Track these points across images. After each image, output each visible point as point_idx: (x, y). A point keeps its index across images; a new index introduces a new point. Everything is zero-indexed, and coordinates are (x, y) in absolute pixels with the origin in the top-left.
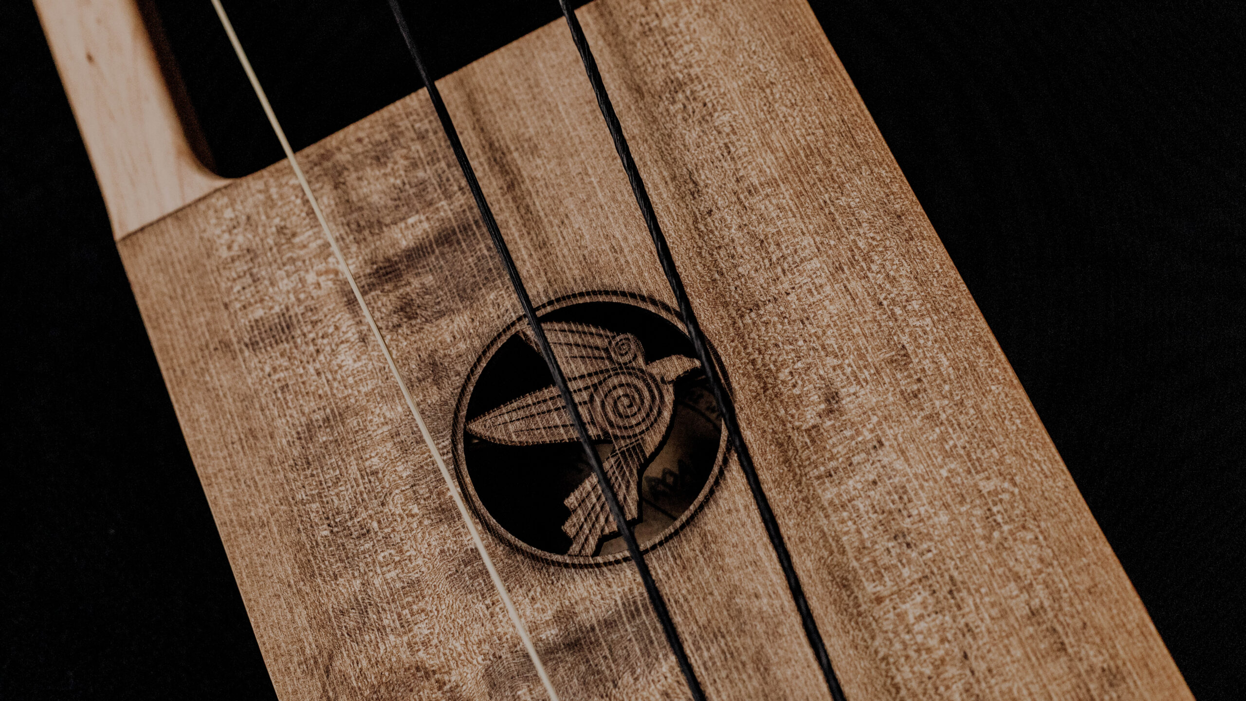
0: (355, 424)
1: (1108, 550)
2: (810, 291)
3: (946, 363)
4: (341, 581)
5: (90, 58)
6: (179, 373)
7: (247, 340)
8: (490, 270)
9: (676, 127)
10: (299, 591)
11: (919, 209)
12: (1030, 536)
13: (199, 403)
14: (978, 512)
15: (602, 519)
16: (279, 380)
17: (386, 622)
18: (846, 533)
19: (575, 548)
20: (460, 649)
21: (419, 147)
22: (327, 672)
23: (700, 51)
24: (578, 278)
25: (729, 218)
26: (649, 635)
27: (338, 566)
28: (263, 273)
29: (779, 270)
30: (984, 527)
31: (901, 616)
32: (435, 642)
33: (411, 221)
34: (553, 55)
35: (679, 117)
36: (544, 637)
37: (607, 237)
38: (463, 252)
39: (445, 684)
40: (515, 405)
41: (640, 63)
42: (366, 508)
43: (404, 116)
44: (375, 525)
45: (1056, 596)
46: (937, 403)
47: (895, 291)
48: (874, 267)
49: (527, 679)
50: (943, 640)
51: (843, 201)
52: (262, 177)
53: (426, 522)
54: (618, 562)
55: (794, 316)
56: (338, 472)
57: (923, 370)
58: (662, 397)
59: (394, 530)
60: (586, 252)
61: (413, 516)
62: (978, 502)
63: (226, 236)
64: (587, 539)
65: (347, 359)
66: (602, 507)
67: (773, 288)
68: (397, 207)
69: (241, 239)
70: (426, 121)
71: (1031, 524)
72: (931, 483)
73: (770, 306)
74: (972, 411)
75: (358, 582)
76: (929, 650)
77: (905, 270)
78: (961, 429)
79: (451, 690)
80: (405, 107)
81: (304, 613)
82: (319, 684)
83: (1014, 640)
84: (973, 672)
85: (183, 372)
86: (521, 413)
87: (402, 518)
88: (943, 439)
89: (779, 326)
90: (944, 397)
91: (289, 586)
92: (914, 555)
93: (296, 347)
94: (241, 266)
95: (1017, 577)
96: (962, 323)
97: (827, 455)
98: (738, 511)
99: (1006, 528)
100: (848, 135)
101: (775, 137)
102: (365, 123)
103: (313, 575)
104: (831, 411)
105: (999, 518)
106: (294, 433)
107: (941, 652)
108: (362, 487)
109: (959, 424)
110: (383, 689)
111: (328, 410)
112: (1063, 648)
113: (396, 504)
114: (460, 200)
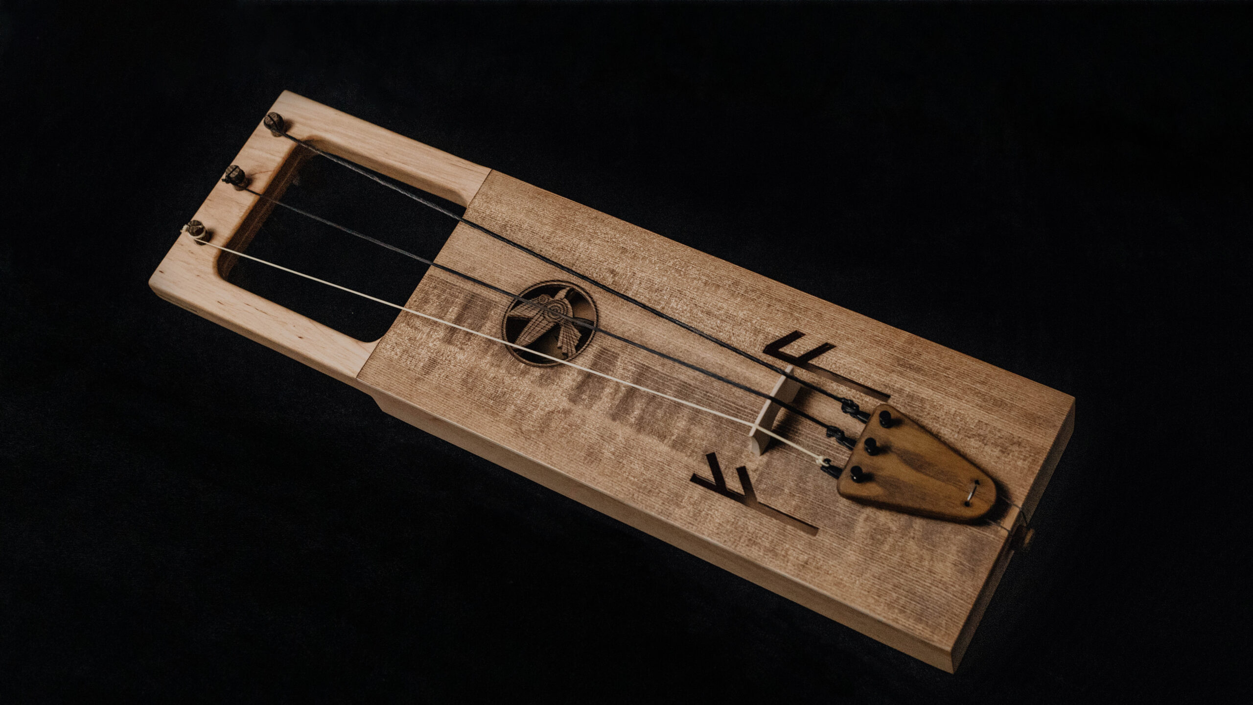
0: (477, 370)
1: (713, 257)
2: (585, 251)
3: (637, 243)
4: (507, 409)
5: (300, 338)
6: (409, 396)
7: (424, 373)
8: (486, 307)
9: (513, 236)
10: (496, 420)
11: (600, 212)
12: (691, 267)
13: (423, 399)
14: (673, 271)
15: (572, 343)
16: (443, 376)
17: (529, 409)
18: (642, 300)
19: (570, 354)
20: (557, 400)
21: (436, 291)
22: (522, 433)
23: (504, 213)
24: (515, 291)
25: (547, 249)
26: (608, 359)
27: (503, 407)
28: (414, 354)
29: (573, 252)
30: (677, 273)
31: (672, 308)
32: (548, 403)
33: (450, 310)
34: (459, 242)
35: (512, 233)
36: (579, 380)
37: (515, 276)
38: (474, 308)
39: (559, 411)
40: (523, 333)
41: (489, 226)
42: (499, 388)
44: (506, 389)
45: (708, 276)
46: (642, 254)
47: (609, 236)
48: (599, 234)
49: (582, 393)
50: (687, 305)
51: (577, 224)
52: (391, 330)
53: (521, 378)
54: (585, 349)
55: (586, 260)
56: (483, 385)
57: (632, 249)
58: (564, 303)
59: (513, 387)
60: (512, 284)
61: (515, 380)
62: (671, 269)
63: (393, 352)
64: (571, 350)
65: (461, 356)
66: (570, 340)
67: (574, 257)
68: (443, 310)
69: (398, 350)
70: (433, 283)
71: (689, 264)
72: (656, 273)
73: (577, 262)
74: (653, 250)
75: (513, 406)
76: (685, 310)
77: (608, 229)
78: (654, 256)
79: (563, 411)
80: (423, 284)
81: (503, 425)
82: (522, 437)
83: (705, 293)
84: (701, 307)
85: (410, 395)
86: (526, 334)
87: (513, 383)
88: (650, 261)
89: (584, 265)
90: (643, 251)
91: (492, 421)
92: (664, 292)
93: (442, 364)
94: (405, 357)
95: (695, 278)
96: (634, 231)
97: (622, 285)
98: (608, 315)
99: (683, 270)
100: (565, 208)
101: (544, 221)
102: (413, 295)
103: (497, 414)
104: (615, 275)
105: (680, 269)
106: (460, 385)
107: (689, 308)
108: (493, 384)
109: (652, 255)
110: (542, 425)
111: (466, 373)
112: (718, 286)
113: (508, 381)
114: (462, 296)
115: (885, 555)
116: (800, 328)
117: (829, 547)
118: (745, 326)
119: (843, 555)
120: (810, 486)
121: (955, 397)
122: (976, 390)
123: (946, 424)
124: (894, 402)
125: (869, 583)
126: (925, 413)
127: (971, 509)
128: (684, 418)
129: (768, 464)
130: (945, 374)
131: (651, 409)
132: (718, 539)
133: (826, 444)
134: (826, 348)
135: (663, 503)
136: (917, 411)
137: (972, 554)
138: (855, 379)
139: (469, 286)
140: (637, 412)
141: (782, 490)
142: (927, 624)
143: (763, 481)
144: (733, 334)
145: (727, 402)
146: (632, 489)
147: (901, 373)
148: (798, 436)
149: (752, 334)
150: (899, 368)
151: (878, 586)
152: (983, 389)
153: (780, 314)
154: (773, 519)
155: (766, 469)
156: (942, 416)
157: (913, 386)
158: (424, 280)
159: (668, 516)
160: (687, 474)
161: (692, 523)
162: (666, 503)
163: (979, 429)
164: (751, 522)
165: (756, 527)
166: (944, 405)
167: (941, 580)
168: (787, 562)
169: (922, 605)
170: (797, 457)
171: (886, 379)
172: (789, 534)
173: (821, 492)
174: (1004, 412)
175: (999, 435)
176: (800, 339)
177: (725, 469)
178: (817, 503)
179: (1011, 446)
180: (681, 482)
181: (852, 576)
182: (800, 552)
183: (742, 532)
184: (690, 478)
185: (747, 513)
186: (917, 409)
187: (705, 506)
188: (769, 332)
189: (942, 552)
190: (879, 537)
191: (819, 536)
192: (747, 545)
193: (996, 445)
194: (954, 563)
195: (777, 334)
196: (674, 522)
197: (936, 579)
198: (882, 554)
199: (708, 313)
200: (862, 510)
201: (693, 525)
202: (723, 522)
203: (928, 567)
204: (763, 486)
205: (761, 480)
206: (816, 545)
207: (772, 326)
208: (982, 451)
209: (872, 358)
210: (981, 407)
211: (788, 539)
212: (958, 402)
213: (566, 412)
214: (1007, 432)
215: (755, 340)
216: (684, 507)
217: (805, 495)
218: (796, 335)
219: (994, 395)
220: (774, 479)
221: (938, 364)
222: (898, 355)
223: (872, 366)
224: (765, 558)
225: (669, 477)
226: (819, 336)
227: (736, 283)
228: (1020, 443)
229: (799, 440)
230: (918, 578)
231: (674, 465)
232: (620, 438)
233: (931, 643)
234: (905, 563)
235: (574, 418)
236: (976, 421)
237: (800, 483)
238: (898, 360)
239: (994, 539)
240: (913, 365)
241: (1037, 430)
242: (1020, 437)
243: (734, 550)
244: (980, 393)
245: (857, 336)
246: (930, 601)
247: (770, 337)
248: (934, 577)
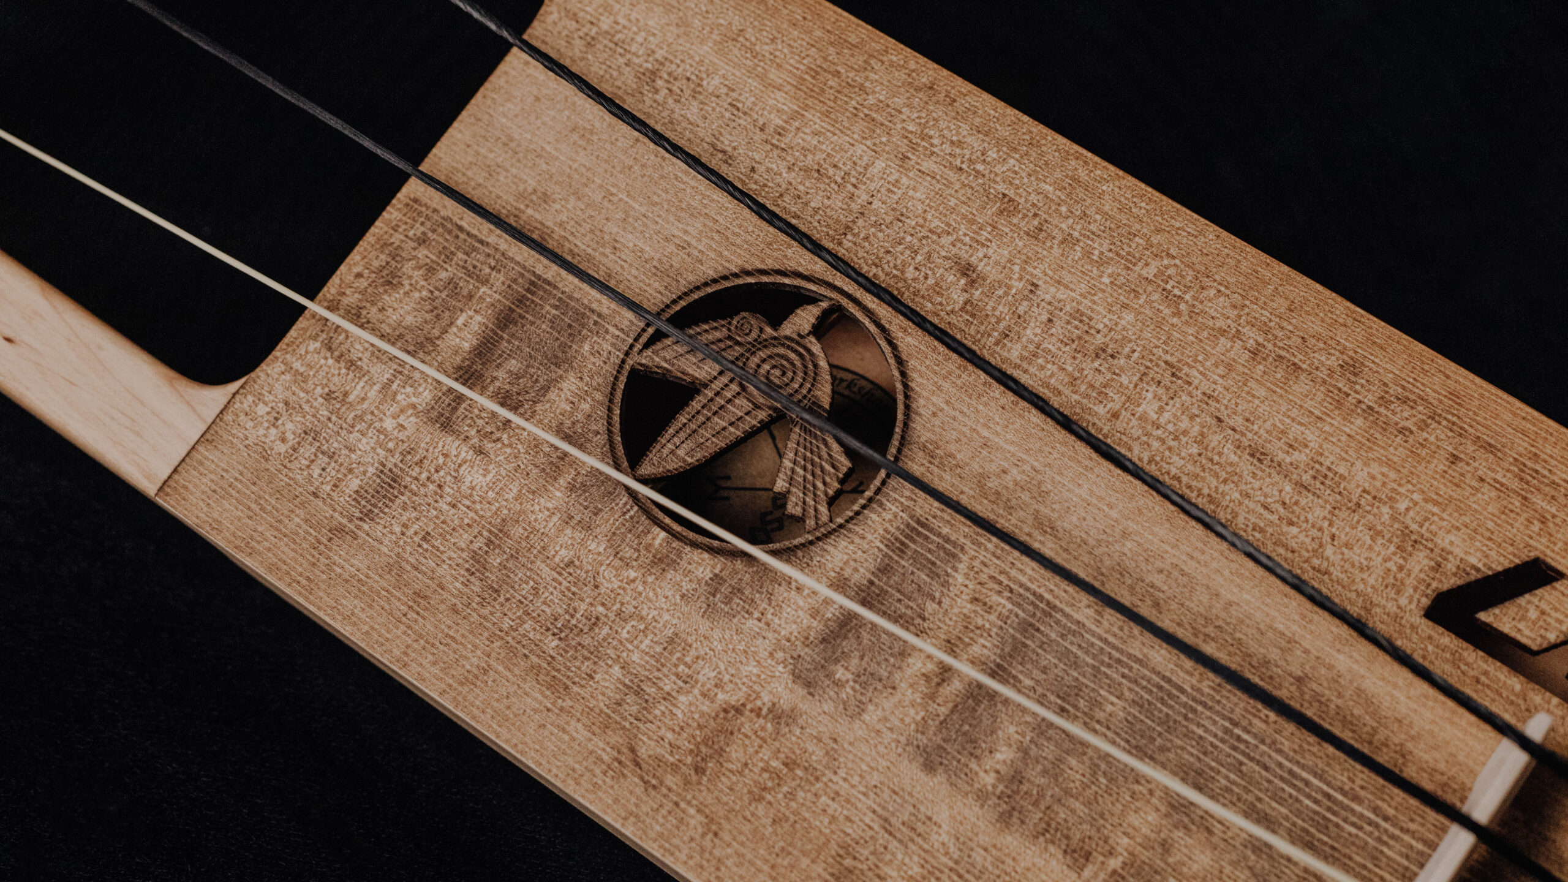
0: (522, 531)
1: (1285, 269)
2: (889, 190)
3: (1051, 189)
4: (598, 677)
5: (8, 340)
6: (304, 582)
7: (358, 514)
8: (570, 326)
9: (673, 112)
10: (562, 709)
11: (945, 72)
12: (1213, 292)
13: (345, 597)
14: (1156, 297)
15: (820, 485)
16: (416, 533)
17: (667, 688)
18: (1051, 376)
19: (810, 523)
20: (755, 671)
21: (426, 252)
22: (637, 764)
23: (654, 35)
24: (662, 289)
25: (774, 166)
26: (929, 560)
27: (586, 666)
28: (336, 445)
29: (849, 187)
30: (1169, 306)
31: (1143, 418)
32: (727, 678)
33: (460, 322)
34: (509, 105)
35: (670, 101)
36: (829, 615)
37: (667, 240)
38: (532, 323)
39: (760, 709)
40: (671, 431)
41: (602, 73)
42: (582, 600)
43: (392, 232)
44: (601, 609)
45: (1265, 330)
46: (1064, 226)
47: (967, 152)
48: (935, 141)
49: (837, 661)
50: (1192, 418)
51: (871, 100)
52: (276, 358)
53: (650, 579)
54: (857, 513)
55: (888, 219)
56: (532, 583)
57: (1034, 205)
58: (808, 351)
59: (622, 604)
60: (655, 263)
61: (633, 581)
62: (1150, 289)
63: (273, 431)
64: (816, 510)
65: (475, 477)
66: (813, 475)
67: (853, 205)
68: (438, 316)
69: (290, 427)
70: (418, 225)
71: (1207, 282)
72: (1100, 295)
73: (860, 222)
74: (1098, 217)
75: (617, 668)
76: (1185, 433)
77: (965, 129)
78: (1098, 236)
79: (770, 711)
80: (388, 223)
81: (579, 726)
82: (636, 780)
83: (1252, 384)
84: (1234, 430)
85: (308, 579)
86: (682, 435)
87: (624, 589)
88: (1087, 254)
89: (880, 235)
90: (1067, 217)
91: (548, 710)
92: (1122, 361)
93: (415, 494)
94: (307, 451)
95: (1223, 332)
96: (1044, 149)
97: (993, 320)
98: (942, 410)
99: (1187, 297)
100: (841, 43)
101: (773, 75)
102: (355, 256)
103: (566, 688)
104: (973, 282)
105: (1176, 292)
106: (463, 572)
107: (1197, 428)
108: (565, 583)
109: (1093, 233)
110: (703, 749)
111: (485, 534)
112: (1296, 367)
113: (609, 580)
114: (499, 279)
116: (1549, 552)
118: (1370, 517)
128: (1154, 800)
139: (522, 253)
140: (1004, 755)
144: (1333, 537)
145: (1295, 769)
149: (1392, 548)
153: (1488, 493)
158: (392, 213)
176: (1548, 588)
188: (1449, 547)
195: (1473, 560)
199: (1257, 454)
207: (1458, 529)
213: (781, 717)
215: (1401, 568)
218: (1536, 572)
227: (1352, 368)
232: (944, 838)
235: (805, 743)
247: (1450, 566)
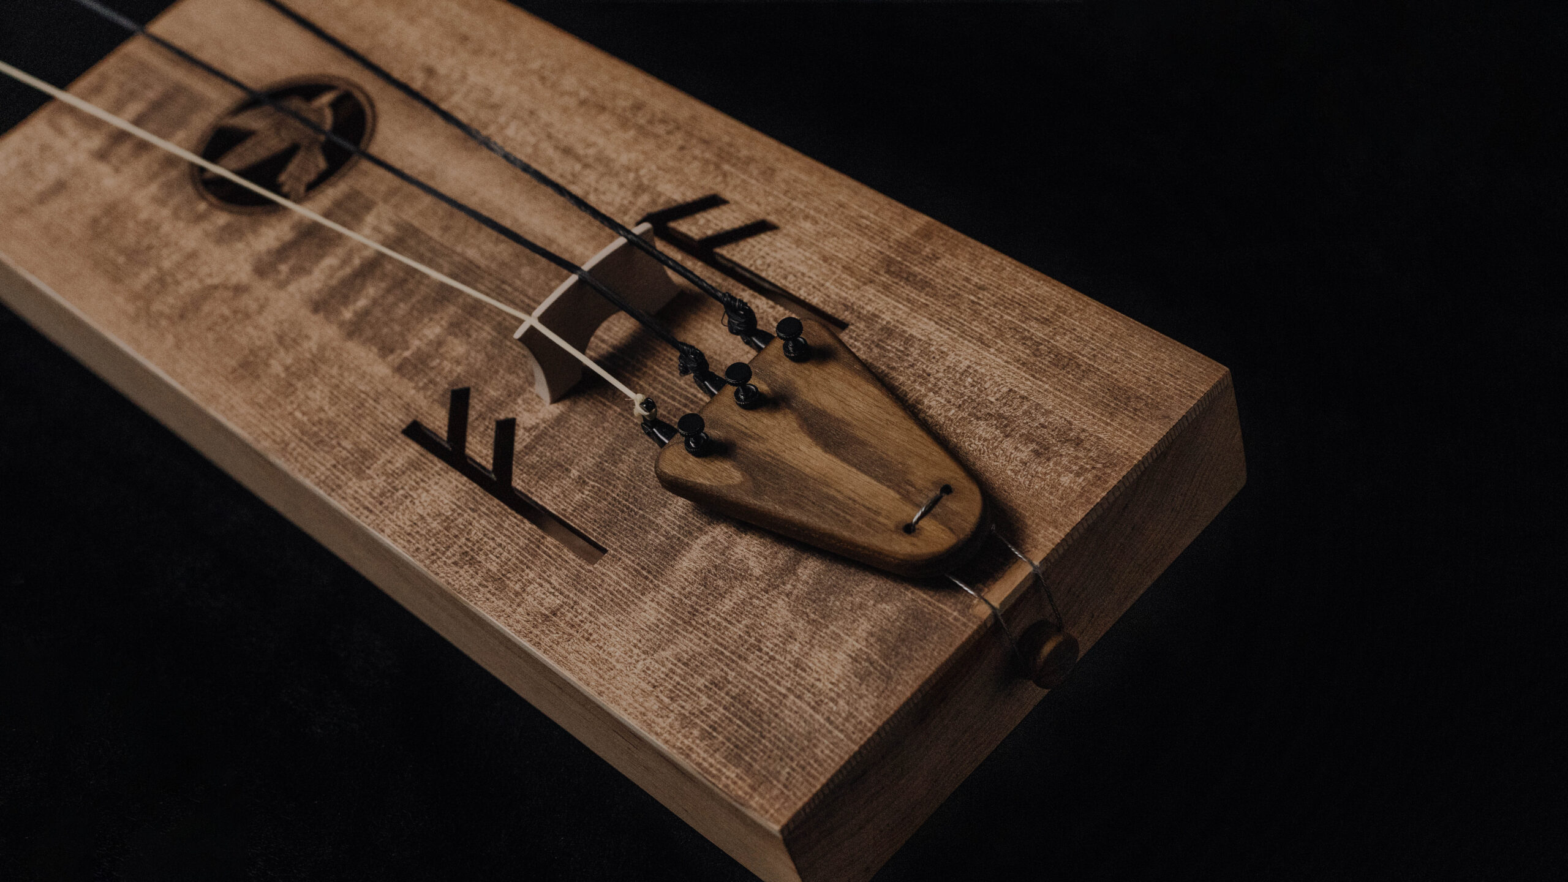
2: (399, 34)
15: (306, 177)
19: (293, 196)
40: (232, 155)
44: (156, 242)
57: (480, 38)
58: (323, 113)
64: (298, 190)
86: (237, 157)
106: (84, 227)
115: (718, 619)
117: (611, 589)
119: (633, 606)
120: (623, 469)
121: (978, 341)
122: (1026, 333)
123: (940, 389)
124: (851, 337)
125: (663, 669)
126: (906, 364)
127: (915, 540)
129: (559, 421)
130: (972, 298)
131: (391, 299)
132: (406, 544)
133: (687, 398)
134: (759, 227)
135: (334, 466)
136: (891, 358)
137: (899, 644)
138: (792, 288)
140: (362, 303)
141: (567, 469)
142: (749, 769)
143: (537, 449)
146: (289, 435)
147: (886, 287)
148: (638, 377)
150: (885, 278)
151: (678, 679)
152: (1038, 331)
153: (696, 164)
154: (525, 521)
155: (553, 428)
156: (938, 372)
157: (900, 312)
159: (333, 490)
160: (401, 420)
161: (371, 507)
162: (340, 467)
163: (1005, 404)
164: (483, 522)
165: (487, 532)
166: (950, 353)
167: (813, 686)
168: (519, 605)
169: (753, 729)
170: (620, 414)
171: (852, 296)
172: (545, 552)
173: (640, 484)
174: (1069, 379)
175: (1042, 420)
177: (477, 419)
178: (624, 502)
179: (1059, 444)
180: (385, 432)
181: (636, 651)
182: (553, 591)
183: (456, 536)
184: (404, 426)
185: (482, 504)
186: (891, 355)
187: (408, 480)
189: (837, 631)
190: (720, 583)
191: (600, 564)
192: (455, 563)
193: (1028, 439)
194: (853, 655)
196: (339, 502)
197: (803, 683)
198: (714, 616)
200: (708, 528)
201: (371, 511)
202: (428, 514)
203: (797, 656)
204: (535, 459)
205: (534, 447)
206: (588, 580)
208: (997, 447)
209: (840, 255)
210: (1024, 364)
211: (538, 563)
212: (980, 351)
213: (239, 290)
214: (1061, 417)
216: (371, 477)
217: (606, 484)
218: (713, 201)
219: (1058, 344)
220: (560, 449)
221: (967, 278)
222: (893, 255)
223: (834, 269)
224: (478, 591)
225: (366, 422)
226: (754, 207)
228: (1082, 441)
229: (638, 383)
230: (768, 675)
231: (386, 402)
232: (312, 345)
233: (743, 809)
234: (752, 640)
235: (247, 302)
236: (1005, 390)
237: (606, 461)
238: (888, 263)
239: (956, 619)
240: (916, 276)
241: (1127, 420)
242: (1084, 430)
243: (426, 569)
244: (1032, 339)
245: (826, 215)
246: (773, 725)
247: (662, 200)
248: (802, 678)
